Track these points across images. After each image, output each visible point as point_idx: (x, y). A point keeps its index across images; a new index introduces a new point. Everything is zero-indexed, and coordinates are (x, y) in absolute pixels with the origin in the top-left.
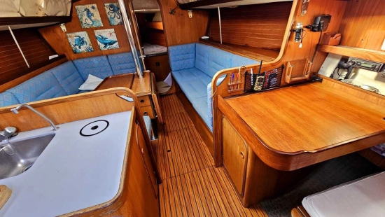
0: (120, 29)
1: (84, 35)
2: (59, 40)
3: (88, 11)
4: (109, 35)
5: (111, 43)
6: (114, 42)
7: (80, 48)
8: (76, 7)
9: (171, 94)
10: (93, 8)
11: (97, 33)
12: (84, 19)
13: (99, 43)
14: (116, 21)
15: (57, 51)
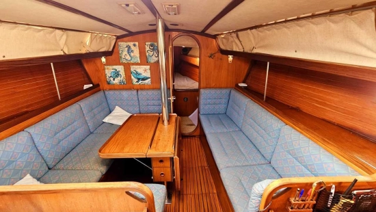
0: (155, 67)
1: (120, 69)
2: (98, 71)
3: (129, 47)
4: (144, 71)
5: (144, 79)
6: (147, 78)
7: (114, 80)
8: (119, 43)
9: (195, 136)
10: (134, 45)
11: (133, 68)
12: (124, 54)
13: (132, 77)
14: (153, 59)
15: (93, 80)
